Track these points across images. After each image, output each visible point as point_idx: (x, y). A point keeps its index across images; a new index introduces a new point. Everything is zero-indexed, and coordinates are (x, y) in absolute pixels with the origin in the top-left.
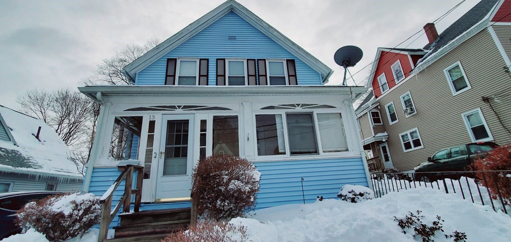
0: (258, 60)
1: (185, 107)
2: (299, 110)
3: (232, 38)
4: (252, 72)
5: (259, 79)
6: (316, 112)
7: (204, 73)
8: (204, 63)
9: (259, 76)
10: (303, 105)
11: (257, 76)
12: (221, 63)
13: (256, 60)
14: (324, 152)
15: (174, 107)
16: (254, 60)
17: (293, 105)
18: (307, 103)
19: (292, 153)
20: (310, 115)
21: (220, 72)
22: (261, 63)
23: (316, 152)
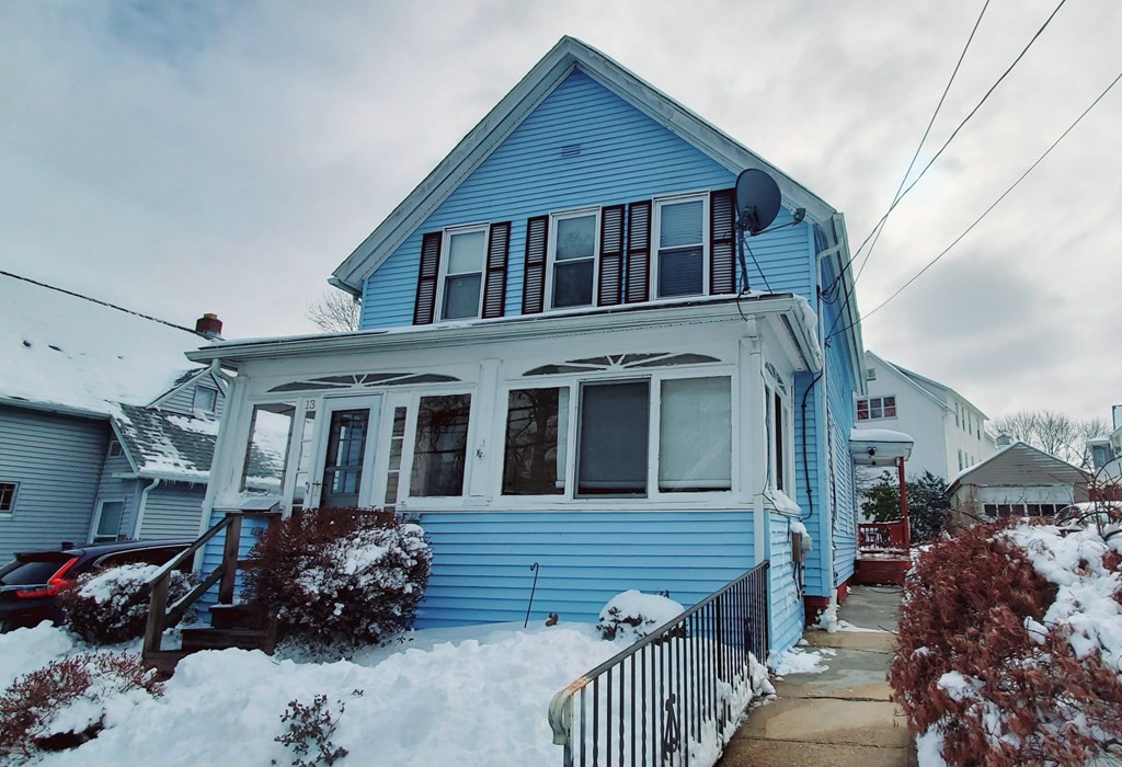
0: (631, 205)
1: (371, 378)
2: (616, 372)
3: (571, 151)
4: (612, 247)
5: (628, 259)
6: (657, 376)
7: (497, 262)
8: (500, 233)
9: (630, 252)
10: (628, 358)
11: (625, 254)
12: (538, 227)
13: (627, 208)
14: (662, 490)
15: (349, 380)
16: (622, 207)
17: (603, 361)
18: (638, 352)
19: (583, 491)
21: (535, 257)
22: (639, 213)
23: (641, 491)
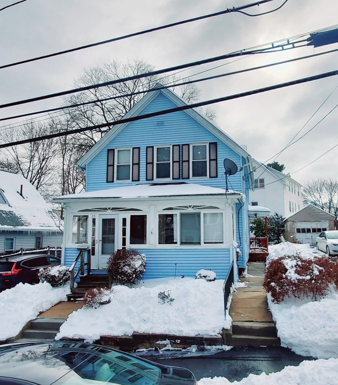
0: (183, 145)
1: (113, 209)
2: (190, 210)
3: (160, 124)
4: (176, 159)
5: (182, 164)
6: (202, 212)
7: (136, 161)
8: (136, 151)
9: (183, 161)
10: (194, 207)
11: (181, 162)
12: (150, 150)
13: (181, 146)
14: (205, 243)
15: (106, 209)
16: (179, 145)
17: (187, 207)
18: (197, 205)
19: (182, 243)
20: (199, 215)
21: (150, 161)
22: (185, 148)
23: (199, 243)
